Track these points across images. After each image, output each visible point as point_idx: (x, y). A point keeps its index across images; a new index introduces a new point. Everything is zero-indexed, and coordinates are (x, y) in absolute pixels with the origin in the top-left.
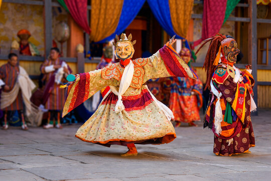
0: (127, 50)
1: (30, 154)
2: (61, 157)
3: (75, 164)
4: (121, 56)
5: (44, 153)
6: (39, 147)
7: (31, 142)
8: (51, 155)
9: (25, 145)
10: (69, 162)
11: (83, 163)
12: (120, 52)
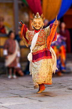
0: (40, 24)
1: (7, 96)
2: (26, 98)
3: (35, 102)
4: (36, 28)
5: (16, 96)
6: (12, 92)
7: (7, 89)
8: (20, 97)
9: (4, 91)
10: (31, 101)
11: (40, 101)
12: (35, 25)
